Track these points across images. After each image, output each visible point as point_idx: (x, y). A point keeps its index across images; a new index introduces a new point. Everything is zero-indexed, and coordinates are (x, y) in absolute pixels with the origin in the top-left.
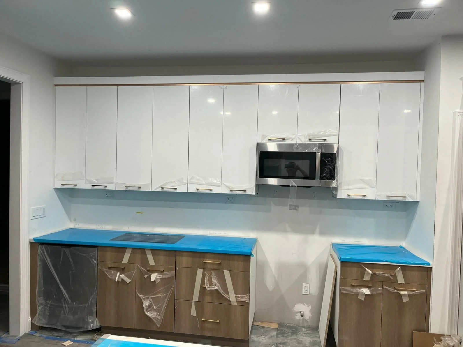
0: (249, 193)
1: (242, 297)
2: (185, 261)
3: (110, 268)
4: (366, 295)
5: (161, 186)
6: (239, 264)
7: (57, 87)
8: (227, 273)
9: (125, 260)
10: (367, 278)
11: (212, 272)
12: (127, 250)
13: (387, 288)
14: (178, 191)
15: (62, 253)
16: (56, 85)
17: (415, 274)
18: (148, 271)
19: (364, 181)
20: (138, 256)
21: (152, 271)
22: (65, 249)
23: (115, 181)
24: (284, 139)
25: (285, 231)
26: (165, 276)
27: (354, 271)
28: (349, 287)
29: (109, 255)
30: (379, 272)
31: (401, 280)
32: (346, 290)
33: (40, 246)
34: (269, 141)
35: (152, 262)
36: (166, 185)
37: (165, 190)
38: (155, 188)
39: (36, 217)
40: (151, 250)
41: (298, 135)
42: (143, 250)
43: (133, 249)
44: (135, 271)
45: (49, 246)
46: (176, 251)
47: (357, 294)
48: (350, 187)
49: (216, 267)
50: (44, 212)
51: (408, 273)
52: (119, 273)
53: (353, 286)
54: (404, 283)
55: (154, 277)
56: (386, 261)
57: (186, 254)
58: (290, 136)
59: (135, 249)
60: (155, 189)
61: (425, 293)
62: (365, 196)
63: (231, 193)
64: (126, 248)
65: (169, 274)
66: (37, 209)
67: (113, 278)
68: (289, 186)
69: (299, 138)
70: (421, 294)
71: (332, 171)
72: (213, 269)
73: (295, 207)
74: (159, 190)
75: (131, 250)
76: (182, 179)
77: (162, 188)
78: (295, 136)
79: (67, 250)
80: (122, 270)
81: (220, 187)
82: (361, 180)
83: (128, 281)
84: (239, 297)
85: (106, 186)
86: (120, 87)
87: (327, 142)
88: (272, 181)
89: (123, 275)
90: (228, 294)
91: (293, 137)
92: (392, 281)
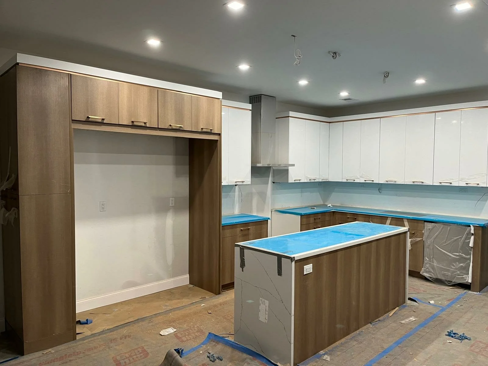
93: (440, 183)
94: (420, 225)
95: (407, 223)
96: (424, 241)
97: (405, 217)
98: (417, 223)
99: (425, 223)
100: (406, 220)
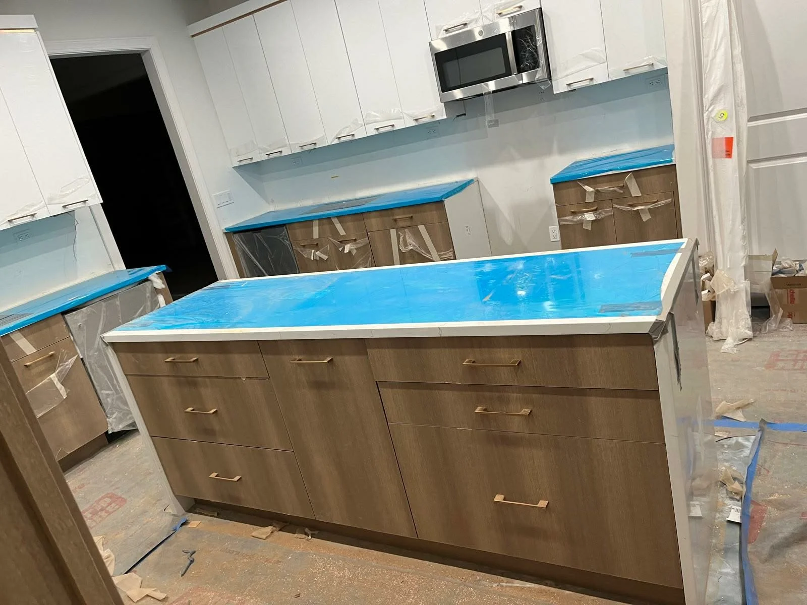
0: (438, 118)
1: (445, 254)
2: (374, 222)
3: (304, 246)
4: (592, 221)
5: (337, 135)
6: (432, 215)
7: (195, 38)
8: (422, 228)
9: (316, 235)
10: (590, 199)
11: (406, 230)
12: (314, 222)
13: (617, 206)
14: (357, 137)
15: (256, 238)
16: (193, 36)
17: (655, 179)
18: (341, 242)
19: (586, 56)
20: (327, 227)
21: (344, 242)
22: (256, 234)
23: (287, 143)
24: (465, 24)
25: (512, 160)
26: (359, 246)
27: (571, 193)
28: (569, 216)
29: (299, 232)
30: (605, 187)
31: (635, 191)
32: (566, 221)
33: (234, 235)
34: (446, 34)
35: (342, 232)
36: (341, 133)
37: (343, 139)
38: (330, 140)
39: (222, 205)
40: (338, 217)
41: (483, 11)
42: (329, 218)
43: (319, 219)
44: (328, 246)
45: (243, 233)
46: (362, 213)
47: (581, 223)
48: (569, 72)
49: (408, 223)
50: (230, 198)
51: (644, 180)
52: (313, 251)
53: (574, 213)
54: (641, 195)
55: (347, 248)
56: (610, 170)
57: (372, 214)
58: (473, 17)
59: (321, 219)
60: (331, 143)
61: (671, 203)
62: (592, 79)
63: (417, 124)
64: (312, 221)
65: (363, 242)
66: (220, 195)
67: (309, 257)
68: (481, 95)
69: (485, 16)
70: (667, 205)
71: (534, 55)
72: (406, 227)
73: (496, 123)
74: (336, 141)
75: (317, 222)
76: (356, 120)
77: (339, 138)
78: (478, 14)
79: (258, 235)
80: (316, 246)
81: (401, 119)
82: (583, 55)
83: (325, 257)
84: (442, 255)
85: (281, 152)
86: (255, 14)
87: (524, 10)
88: (458, 94)
89: (318, 252)
90: (430, 254)
91: (476, 16)
92: (623, 195)
93: (10, 221)
94: (58, 326)
95: (24, 340)
96: (82, 359)
97: (11, 329)
98: (49, 326)
99: (66, 316)
100: (19, 334)
